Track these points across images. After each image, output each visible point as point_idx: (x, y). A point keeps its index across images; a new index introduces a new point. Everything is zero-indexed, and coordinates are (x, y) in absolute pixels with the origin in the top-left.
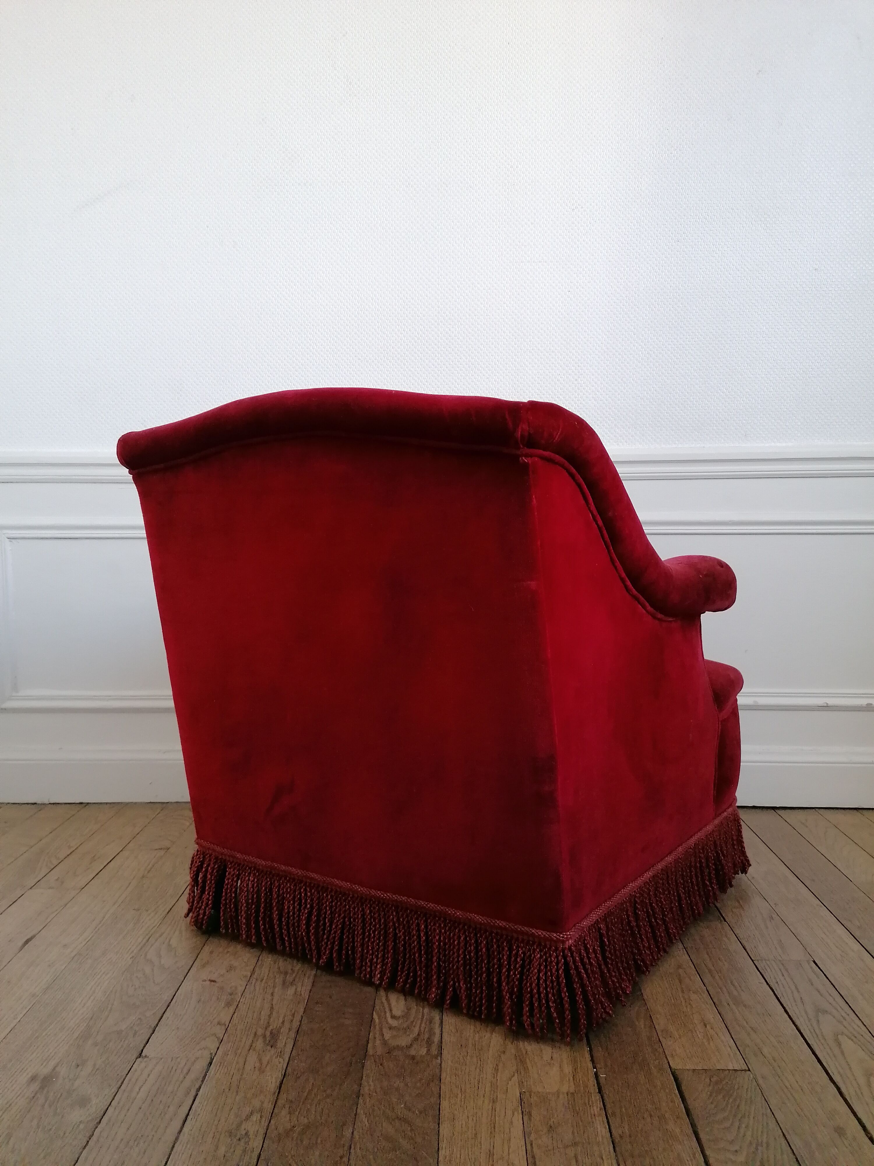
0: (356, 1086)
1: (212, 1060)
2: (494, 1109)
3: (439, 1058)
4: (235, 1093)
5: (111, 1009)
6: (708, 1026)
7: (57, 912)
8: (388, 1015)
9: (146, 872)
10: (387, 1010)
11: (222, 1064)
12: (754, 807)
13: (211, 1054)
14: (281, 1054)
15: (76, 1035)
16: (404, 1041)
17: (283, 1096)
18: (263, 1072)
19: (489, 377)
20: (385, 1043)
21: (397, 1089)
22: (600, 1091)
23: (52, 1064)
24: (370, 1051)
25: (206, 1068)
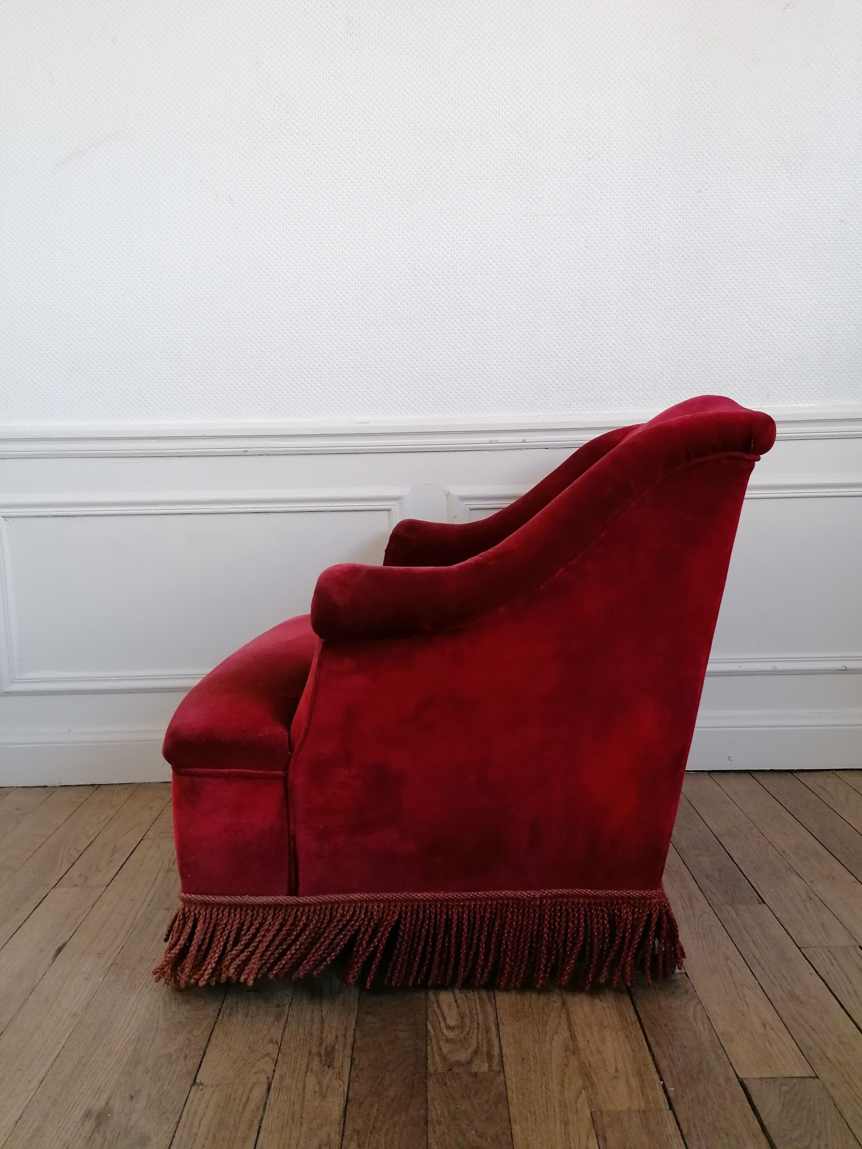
0: (422, 1112)
1: (270, 1085)
2: (567, 1134)
3: (502, 1075)
4: (299, 1125)
5: (157, 1028)
6: (767, 1027)
7: (85, 915)
8: (443, 1024)
9: (171, 864)
10: (441, 1019)
11: (281, 1090)
12: (772, 771)
13: (268, 1077)
14: (339, 1076)
15: (125, 1061)
16: (463, 1056)
17: (350, 1126)
18: (325, 1097)
19: (502, 339)
20: (444, 1058)
21: (465, 1112)
22: (671, 1107)
23: (105, 1096)
24: (431, 1069)
25: (265, 1094)
